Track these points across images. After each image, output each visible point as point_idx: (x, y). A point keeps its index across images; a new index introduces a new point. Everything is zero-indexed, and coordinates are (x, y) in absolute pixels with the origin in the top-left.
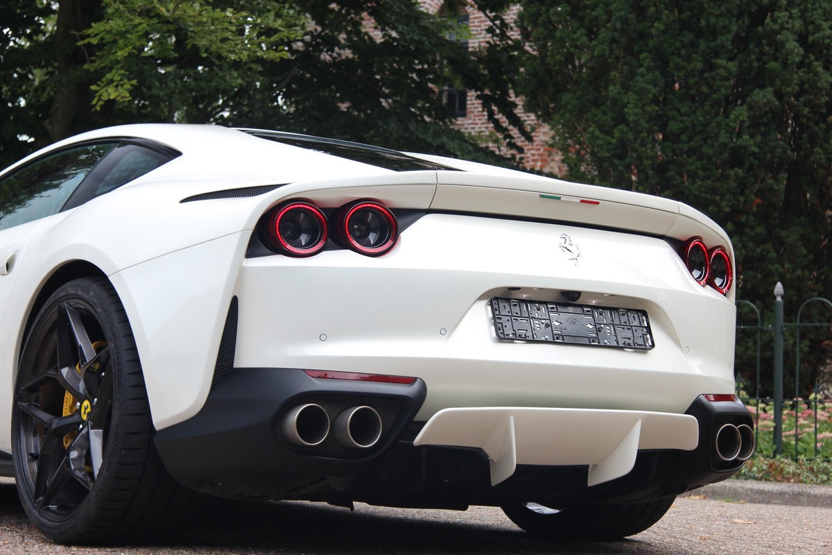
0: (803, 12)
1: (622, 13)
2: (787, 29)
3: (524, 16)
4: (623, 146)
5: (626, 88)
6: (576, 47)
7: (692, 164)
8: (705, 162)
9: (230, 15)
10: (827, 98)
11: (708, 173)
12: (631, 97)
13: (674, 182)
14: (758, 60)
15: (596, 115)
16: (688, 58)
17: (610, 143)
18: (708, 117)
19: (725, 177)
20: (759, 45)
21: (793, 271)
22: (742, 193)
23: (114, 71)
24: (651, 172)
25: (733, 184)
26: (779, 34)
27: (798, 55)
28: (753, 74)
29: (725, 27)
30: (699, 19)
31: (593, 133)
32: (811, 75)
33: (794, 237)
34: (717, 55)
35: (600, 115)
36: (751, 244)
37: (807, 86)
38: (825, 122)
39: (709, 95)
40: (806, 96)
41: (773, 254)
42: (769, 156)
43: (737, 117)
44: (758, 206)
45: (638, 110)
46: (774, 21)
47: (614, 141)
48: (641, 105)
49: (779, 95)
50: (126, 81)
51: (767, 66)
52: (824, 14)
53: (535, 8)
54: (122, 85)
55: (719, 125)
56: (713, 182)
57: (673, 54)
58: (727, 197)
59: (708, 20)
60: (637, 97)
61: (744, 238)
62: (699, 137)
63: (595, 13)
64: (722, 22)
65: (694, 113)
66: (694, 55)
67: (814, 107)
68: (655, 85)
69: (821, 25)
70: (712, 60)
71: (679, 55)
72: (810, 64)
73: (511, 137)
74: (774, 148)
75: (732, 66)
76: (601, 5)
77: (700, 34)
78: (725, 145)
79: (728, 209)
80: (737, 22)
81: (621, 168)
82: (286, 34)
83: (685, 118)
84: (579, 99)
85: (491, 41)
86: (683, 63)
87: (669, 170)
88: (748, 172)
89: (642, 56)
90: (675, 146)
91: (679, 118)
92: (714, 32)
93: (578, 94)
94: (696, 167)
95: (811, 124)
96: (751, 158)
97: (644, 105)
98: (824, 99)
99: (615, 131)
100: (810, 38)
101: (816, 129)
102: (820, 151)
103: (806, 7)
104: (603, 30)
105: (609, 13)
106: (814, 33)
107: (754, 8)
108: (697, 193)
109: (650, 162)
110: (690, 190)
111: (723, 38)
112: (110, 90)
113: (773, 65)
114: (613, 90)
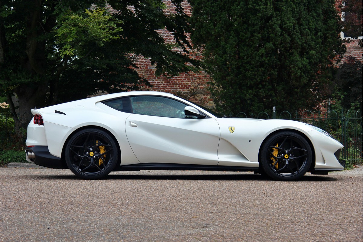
0: (281, 18)
1: (224, 18)
2: (276, 24)
3: (193, 18)
5: (226, 43)
6: (210, 29)
7: (248, 67)
8: (252, 66)
9: (102, 26)
11: (253, 69)
12: (228, 46)
13: (242, 72)
14: (268, 33)
15: (217, 51)
16: (246, 33)
17: (222, 60)
18: (252, 52)
19: (258, 71)
20: (268, 28)
21: (280, 99)
22: (264, 75)
23: (67, 45)
24: (235, 69)
25: (261, 73)
26: (274, 25)
27: (280, 32)
28: (266, 38)
29: (257, 23)
30: (249, 21)
32: (284, 38)
33: (280, 89)
34: (254, 32)
36: (267, 91)
37: (283, 41)
38: (289, 52)
39: (253, 45)
40: (283, 45)
41: (274, 94)
42: (272, 64)
43: (261, 52)
44: (269, 79)
45: (230, 50)
46: (272, 21)
47: (223, 60)
48: (231, 48)
49: (274, 44)
51: (270, 35)
52: (287, 18)
54: (70, 50)
55: (256, 54)
56: (255, 72)
57: (241, 32)
58: (259, 77)
59: (251, 21)
60: (230, 46)
61: (265, 89)
62: (250, 58)
63: (216, 18)
64: (256, 22)
65: (248, 50)
66: (248, 32)
67: (285, 48)
68: (236, 42)
69: (286, 22)
70: (253, 34)
71: (243, 32)
72: (284, 34)
73: (184, 48)
74: (273, 61)
75: (260, 36)
76: (218, 15)
77: (249, 25)
78: (258, 61)
79: (259, 81)
80: (261, 21)
81: (225, 68)
82: (118, 30)
83: (245, 52)
84: (211, 45)
85: (177, 13)
87: (241, 68)
88: (265, 68)
89: (231, 32)
90: (243, 61)
91: (243, 52)
92: (253, 25)
94: (249, 67)
95: (285, 53)
96: (266, 64)
98: (288, 45)
99: (223, 56)
100: (283, 26)
102: (288, 61)
103: (282, 16)
104: (218, 23)
105: (220, 18)
106: (285, 25)
107: (265, 17)
108: (250, 76)
111: (256, 27)
112: (66, 52)
113: (272, 35)
114: (222, 43)
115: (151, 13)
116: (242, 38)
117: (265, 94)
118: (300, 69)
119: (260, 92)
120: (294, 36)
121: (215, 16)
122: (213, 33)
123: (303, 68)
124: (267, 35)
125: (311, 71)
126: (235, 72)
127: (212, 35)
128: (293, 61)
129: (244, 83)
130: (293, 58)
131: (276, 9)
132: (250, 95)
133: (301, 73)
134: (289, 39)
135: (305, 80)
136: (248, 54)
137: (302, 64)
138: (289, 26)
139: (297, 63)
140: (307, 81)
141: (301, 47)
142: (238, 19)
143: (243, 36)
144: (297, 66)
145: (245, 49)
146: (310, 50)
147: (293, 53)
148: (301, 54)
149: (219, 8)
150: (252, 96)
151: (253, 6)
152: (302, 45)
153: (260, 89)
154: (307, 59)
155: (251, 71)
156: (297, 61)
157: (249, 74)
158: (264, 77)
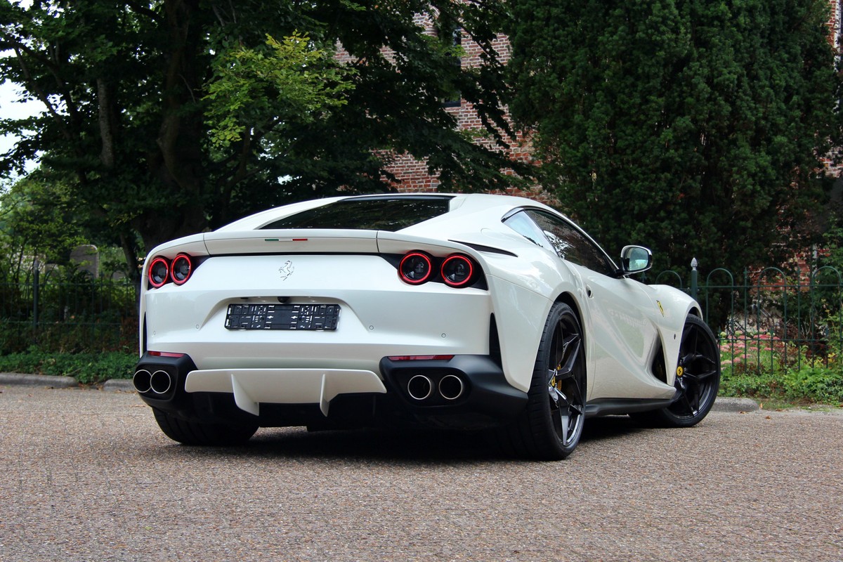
0: (710, 62)
1: (583, 63)
2: (699, 75)
4: (586, 158)
5: (587, 117)
6: (550, 86)
7: (635, 170)
8: (644, 168)
9: (307, 76)
10: (728, 122)
11: (645, 176)
12: (590, 124)
13: (623, 183)
14: (680, 96)
15: (565, 136)
16: (630, 96)
17: (577, 156)
18: (645, 137)
19: (659, 179)
20: (680, 85)
21: (708, 244)
22: (671, 190)
23: (227, 119)
24: (606, 176)
25: (664, 184)
26: (693, 78)
27: (707, 92)
28: (676, 106)
29: (655, 74)
30: (638, 68)
31: (564, 149)
32: (716, 107)
33: (707, 220)
34: (650, 93)
35: (569, 136)
36: (677, 226)
37: (714, 114)
38: (727, 138)
39: (645, 121)
40: (713, 121)
41: (693, 233)
42: (688, 164)
43: (665, 137)
44: (681, 199)
45: (595, 133)
46: (690, 69)
47: (579, 154)
48: (597, 129)
49: (694, 121)
50: (237, 126)
51: (686, 100)
52: (724, 63)
53: (520, 59)
54: (234, 130)
55: (653, 143)
56: (650, 182)
57: (619, 92)
58: (660, 193)
59: (643, 69)
60: (595, 124)
61: (673, 222)
62: (639, 151)
63: (563, 63)
64: (653, 70)
65: (635, 133)
66: (634, 93)
67: (719, 129)
68: (607, 115)
69: (722, 71)
70: (647, 97)
71: (624, 93)
72: (715, 99)
73: (500, 137)
74: (693, 157)
75: (661, 101)
76: (567, 57)
77: (638, 78)
78: (657, 157)
79: (660, 202)
80: (664, 69)
81: (584, 174)
82: (344, 86)
83: (629, 138)
84: (553, 123)
85: (483, 63)
86: (626, 99)
87: (619, 175)
88: (674, 175)
89: (598, 93)
90: (623, 157)
91: (625, 137)
92: (648, 77)
93: (553, 119)
94: (638, 172)
95: (718, 140)
96: (676, 165)
97: (600, 129)
98: (726, 123)
99: (580, 147)
100: (715, 81)
101: (721, 143)
102: (724, 159)
103: (711, 58)
104: (569, 74)
105: (573, 63)
106: (718, 77)
107: (675, 60)
108: (638, 191)
109: (605, 169)
110: (634, 189)
111: (654, 81)
112: (226, 133)
113: (690, 100)
114: (578, 118)
115: (426, 59)
116: (622, 106)
117: (672, 232)
118: (753, 175)
119: (661, 228)
120: (738, 103)
121: (563, 58)
122: (557, 95)
123: (760, 174)
124: (678, 99)
125: (777, 182)
126: (607, 182)
127: (554, 101)
128: (736, 157)
129: (626, 208)
130: (737, 152)
131: (699, 41)
132: (638, 234)
133: (754, 185)
134: (727, 109)
135: (763, 202)
136: (635, 143)
137: (758, 165)
138: (728, 80)
139: (746, 162)
140: (768, 204)
141: (754, 127)
142: (614, 63)
143: (624, 102)
144: (746, 170)
145: (628, 132)
146: (776, 135)
147: (736, 139)
148: (755, 144)
149: (570, 41)
150: (643, 235)
151: (647, 34)
152: (756, 123)
153: (662, 220)
154: (768, 153)
155: (643, 181)
156: (745, 159)
157: (636, 187)
158: (670, 194)
